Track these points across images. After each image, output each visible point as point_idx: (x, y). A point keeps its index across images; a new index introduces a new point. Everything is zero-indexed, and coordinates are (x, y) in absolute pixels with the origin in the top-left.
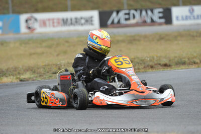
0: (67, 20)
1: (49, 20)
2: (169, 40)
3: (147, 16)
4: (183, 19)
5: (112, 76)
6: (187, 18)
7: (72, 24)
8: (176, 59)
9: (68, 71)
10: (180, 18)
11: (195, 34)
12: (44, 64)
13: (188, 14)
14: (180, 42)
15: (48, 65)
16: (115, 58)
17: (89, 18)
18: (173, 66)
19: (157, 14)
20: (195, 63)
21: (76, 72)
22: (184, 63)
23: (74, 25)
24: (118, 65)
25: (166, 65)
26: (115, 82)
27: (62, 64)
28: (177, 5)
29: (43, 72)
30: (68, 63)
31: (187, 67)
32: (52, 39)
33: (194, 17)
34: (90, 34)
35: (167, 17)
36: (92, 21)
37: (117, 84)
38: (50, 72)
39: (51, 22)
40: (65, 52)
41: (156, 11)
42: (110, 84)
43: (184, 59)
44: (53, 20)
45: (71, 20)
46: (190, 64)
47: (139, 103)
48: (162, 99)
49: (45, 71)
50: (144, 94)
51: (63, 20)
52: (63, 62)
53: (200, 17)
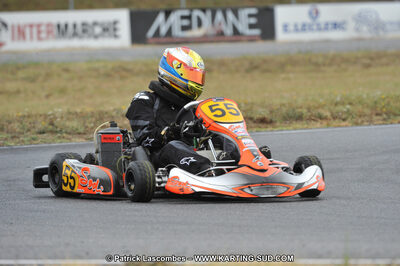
0: (66, 26)
1: (31, 26)
2: (267, 71)
3: (226, 22)
4: (296, 30)
5: (203, 138)
6: (304, 28)
7: (75, 34)
8: (284, 110)
9: (115, 126)
10: (291, 28)
11: (320, 60)
12: (20, 114)
13: (308, 20)
14: (291, 75)
15: (29, 116)
16: (211, 103)
17: (109, 24)
18: (278, 124)
19: (244, 20)
20: (321, 118)
21: (135, 128)
22: (299, 118)
23: (81, 37)
24: (216, 116)
25: (263, 121)
26: (208, 148)
27: (57, 115)
29: (18, 130)
30: (69, 113)
31: (306, 126)
32: (37, 65)
33: (318, 25)
34: (165, 55)
35: (266, 25)
36: (115, 30)
37: (212, 154)
38: (33, 130)
39: (35, 30)
40: (63, 91)
41: (244, 13)
42: (199, 153)
43: (300, 110)
44: (39, 26)
45: (75, 26)
46: (310, 119)
47: (255, 191)
48: (300, 185)
49: (23, 128)
50: (266, 174)
51: (59, 26)
52: (60, 110)
53: (330, 26)
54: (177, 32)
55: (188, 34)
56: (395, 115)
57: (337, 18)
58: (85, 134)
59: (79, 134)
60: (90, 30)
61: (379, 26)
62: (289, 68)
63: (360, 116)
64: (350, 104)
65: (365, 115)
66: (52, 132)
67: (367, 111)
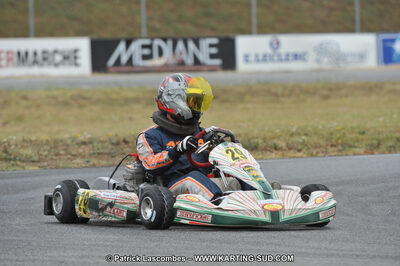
0: (27, 53)
2: (227, 101)
3: (187, 52)
4: (257, 61)
6: (265, 58)
7: (35, 62)
10: (252, 58)
11: (280, 91)
13: (269, 51)
14: (250, 106)
17: (70, 52)
19: (205, 50)
20: (276, 148)
22: (255, 148)
23: (41, 65)
27: (12, 142)
28: (247, 32)
30: (24, 141)
31: (261, 156)
33: (279, 55)
35: (227, 56)
36: (76, 58)
40: (20, 119)
41: (205, 43)
43: (256, 140)
45: (35, 54)
46: (265, 150)
51: (19, 53)
52: (14, 138)
53: (291, 57)
54: (138, 61)
55: (148, 63)
56: (351, 146)
57: (298, 50)
58: (38, 162)
59: (33, 161)
60: (50, 59)
61: (339, 57)
62: (247, 98)
63: (315, 147)
64: (306, 135)
65: (320, 146)
66: (6, 159)
67: (322, 142)
